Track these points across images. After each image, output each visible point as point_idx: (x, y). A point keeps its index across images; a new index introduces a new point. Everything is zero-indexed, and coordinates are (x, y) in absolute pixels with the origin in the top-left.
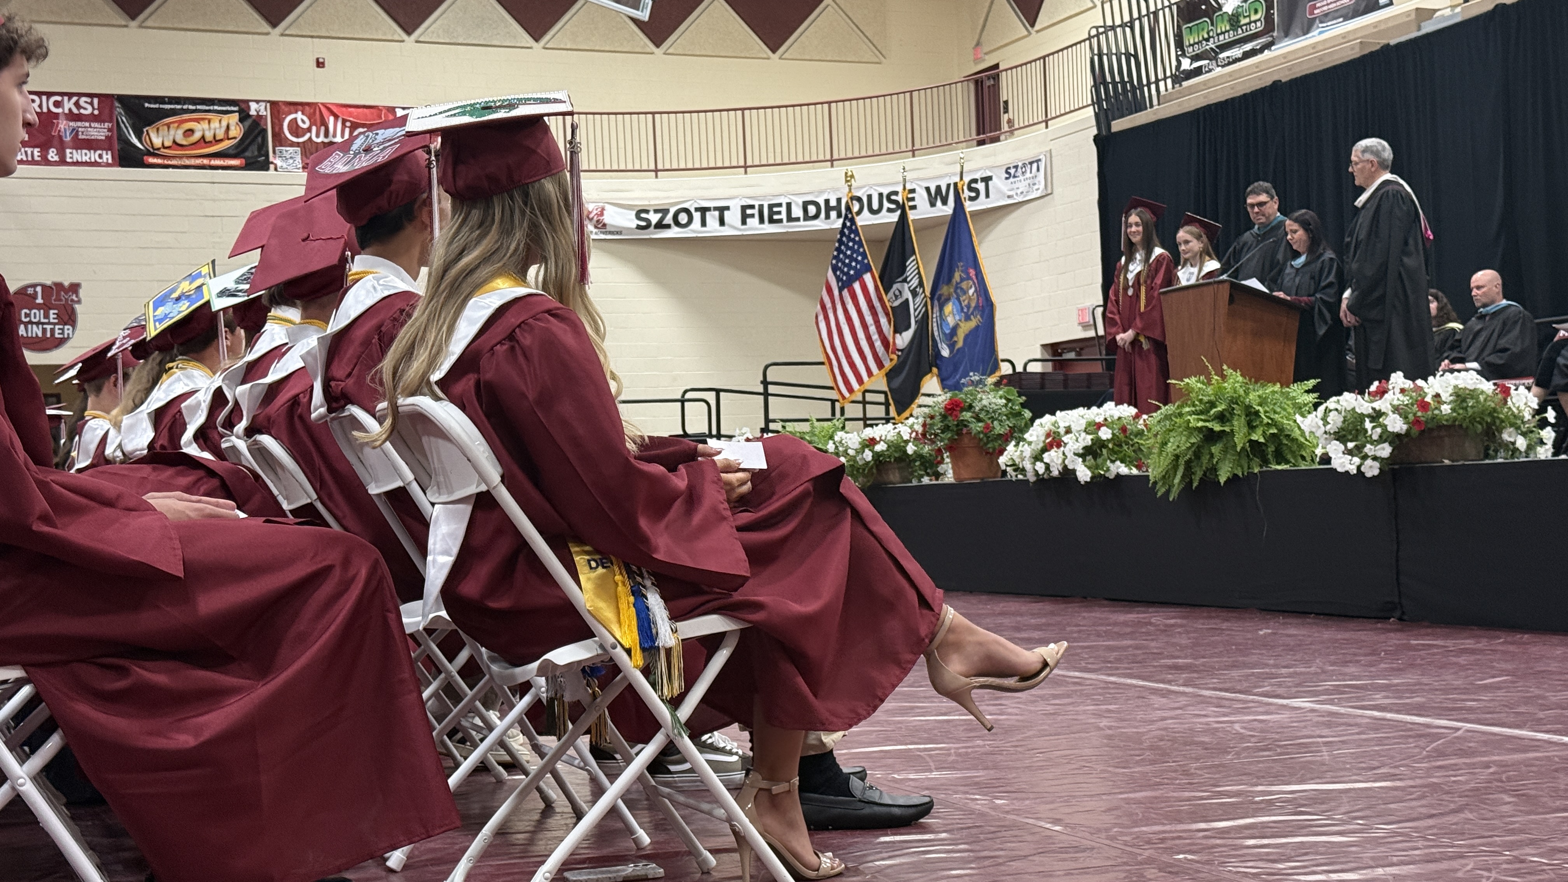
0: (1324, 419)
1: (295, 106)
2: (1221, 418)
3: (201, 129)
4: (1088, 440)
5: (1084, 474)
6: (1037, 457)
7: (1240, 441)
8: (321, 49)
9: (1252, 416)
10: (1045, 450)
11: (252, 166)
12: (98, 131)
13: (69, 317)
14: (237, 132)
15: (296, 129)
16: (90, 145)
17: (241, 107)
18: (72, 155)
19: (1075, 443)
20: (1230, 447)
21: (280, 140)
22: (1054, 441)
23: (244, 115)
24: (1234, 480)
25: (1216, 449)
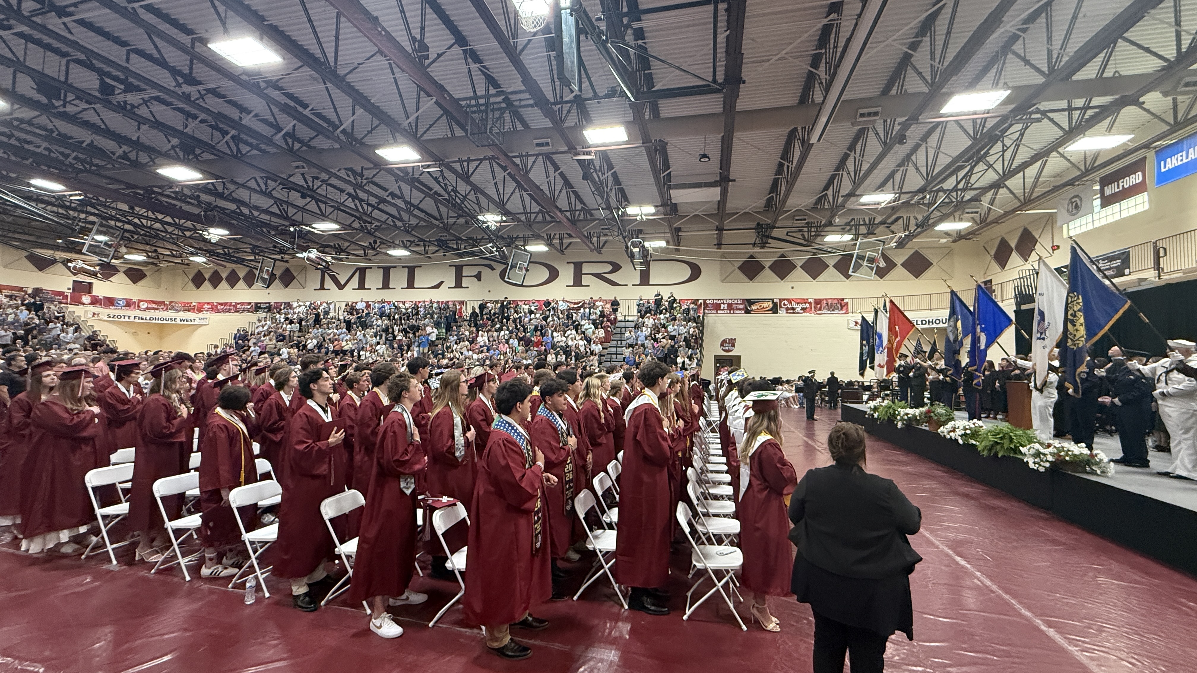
0: (1029, 450)
1: (784, 299)
2: (1001, 438)
3: (763, 305)
4: (963, 432)
5: (961, 442)
6: (949, 432)
7: (1006, 446)
8: (793, 284)
9: (1011, 440)
10: (951, 431)
11: (774, 313)
12: (741, 307)
13: (733, 345)
14: (771, 306)
15: (785, 305)
16: (740, 309)
17: (773, 300)
18: (736, 312)
19: (959, 432)
20: (1002, 447)
21: (781, 307)
22: (954, 430)
23: (773, 302)
24: (1003, 456)
25: (998, 447)
